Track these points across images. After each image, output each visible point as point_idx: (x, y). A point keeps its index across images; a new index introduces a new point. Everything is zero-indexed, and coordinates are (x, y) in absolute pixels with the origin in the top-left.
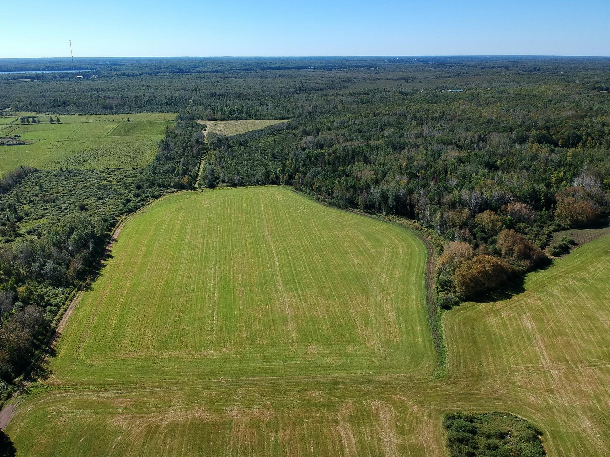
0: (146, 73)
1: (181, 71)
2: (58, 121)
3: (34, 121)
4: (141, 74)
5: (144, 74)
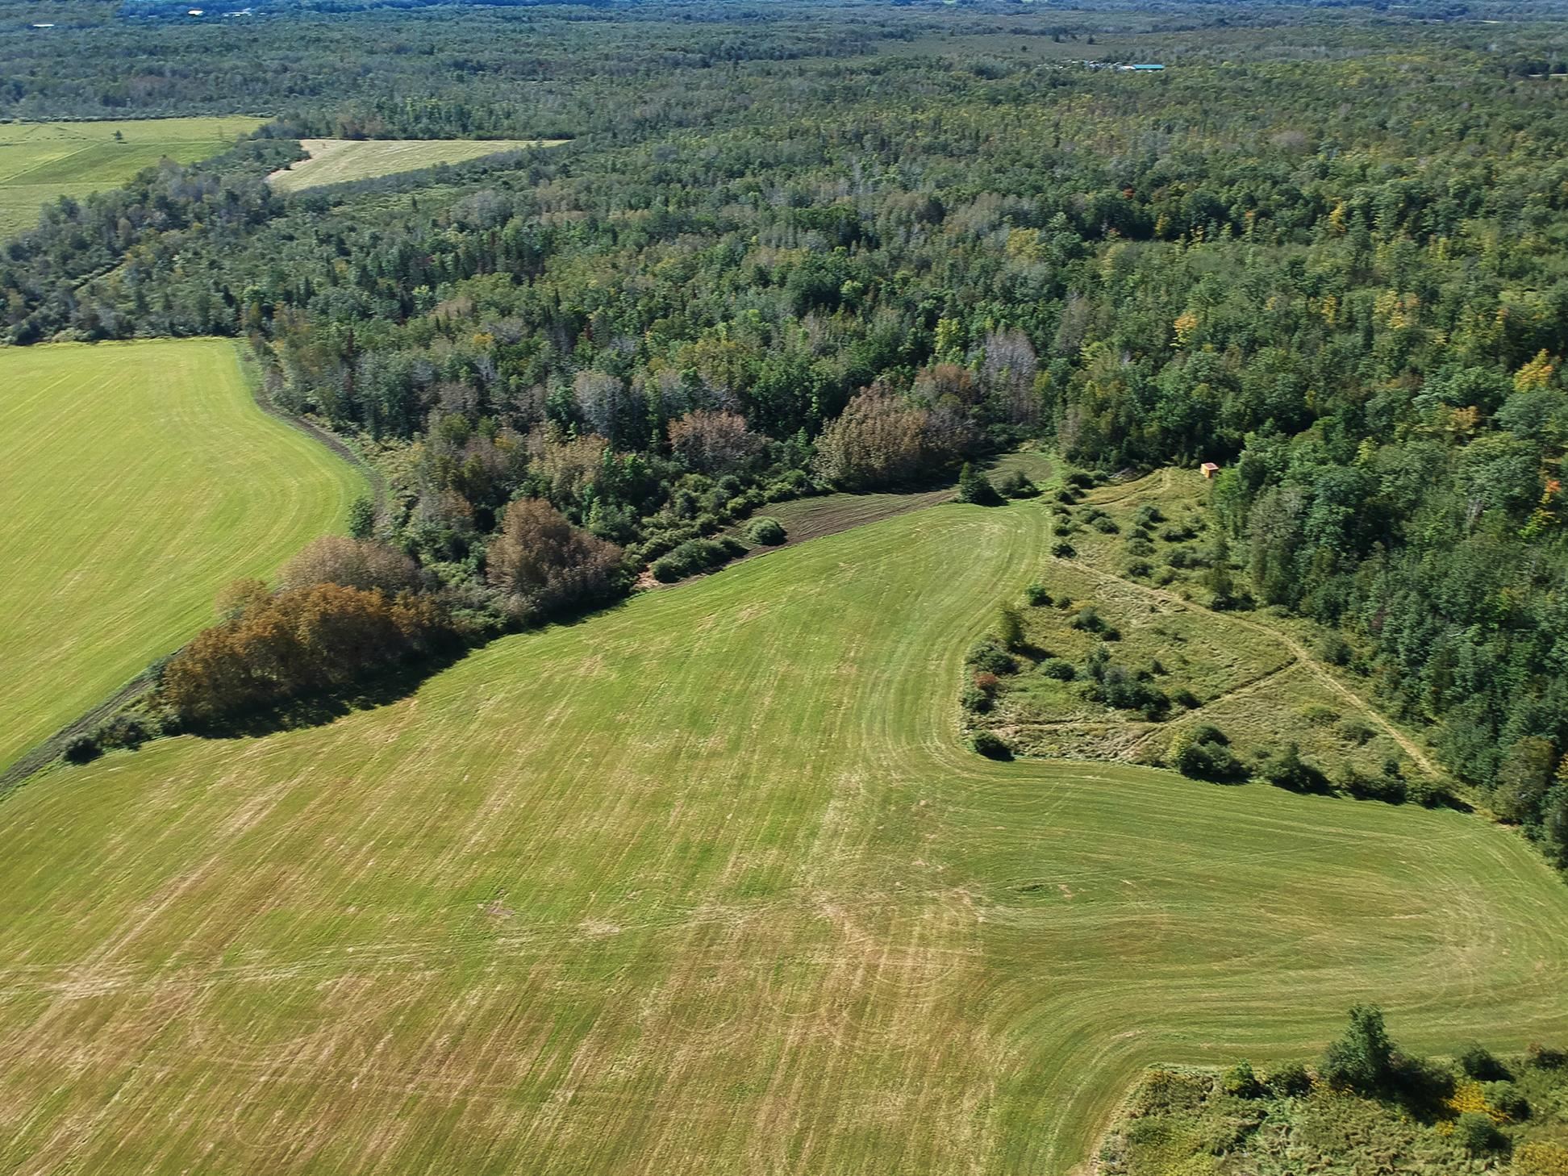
5: (385, 7)
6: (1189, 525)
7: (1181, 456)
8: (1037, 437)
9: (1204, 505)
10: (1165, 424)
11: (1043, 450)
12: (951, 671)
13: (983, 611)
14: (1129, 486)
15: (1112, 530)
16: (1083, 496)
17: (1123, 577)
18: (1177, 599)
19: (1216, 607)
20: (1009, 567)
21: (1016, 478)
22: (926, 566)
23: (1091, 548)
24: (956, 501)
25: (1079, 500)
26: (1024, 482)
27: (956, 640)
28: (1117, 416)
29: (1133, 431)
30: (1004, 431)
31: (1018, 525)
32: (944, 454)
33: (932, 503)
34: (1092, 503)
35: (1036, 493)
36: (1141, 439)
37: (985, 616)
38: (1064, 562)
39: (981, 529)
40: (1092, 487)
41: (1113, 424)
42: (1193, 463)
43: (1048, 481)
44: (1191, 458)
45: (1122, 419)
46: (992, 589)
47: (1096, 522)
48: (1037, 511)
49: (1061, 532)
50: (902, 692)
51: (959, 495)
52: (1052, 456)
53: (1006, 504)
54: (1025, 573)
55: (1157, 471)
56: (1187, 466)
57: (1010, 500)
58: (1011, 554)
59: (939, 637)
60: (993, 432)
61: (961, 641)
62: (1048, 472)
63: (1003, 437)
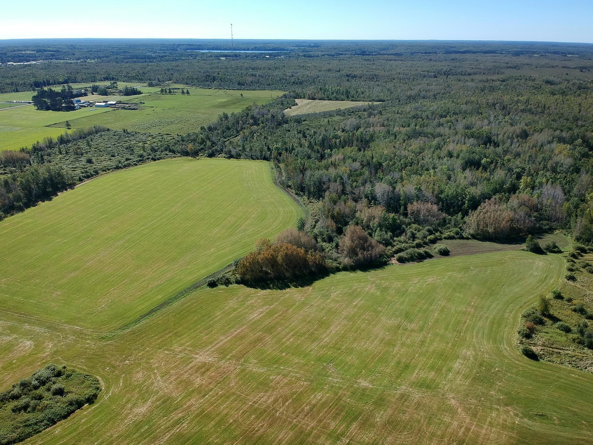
0: (328, 55)
1: (363, 53)
2: (188, 93)
3: (170, 92)
4: (324, 55)
5: (326, 56)
8: (563, 229)
11: (565, 235)
12: (515, 319)
13: (531, 297)
16: (582, 256)
20: (545, 281)
21: (552, 244)
22: (508, 274)
23: (584, 279)
24: (524, 250)
25: (580, 258)
26: (555, 247)
27: (518, 307)
30: (548, 224)
31: (551, 264)
32: (520, 230)
33: (513, 249)
34: (586, 260)
35: (560, 252)
37: (532, 299)
38: (571, 283)
39: (534, 263)
40: (586, 253)
43: (566, 248)
46: (536, 288)
47: (587, 268)
48: (560, 259)
49: (570, 270)
50: (493, 323)
51: (525, 248)
52: (569, 237)
53: (546, 254)
54: (552, 284)
57: (548, 253)
58: (546, 276)
59: (511, 304)
60: (543, 224)
61: (521, 307)
62: (567, 244)
63: (547, 227)
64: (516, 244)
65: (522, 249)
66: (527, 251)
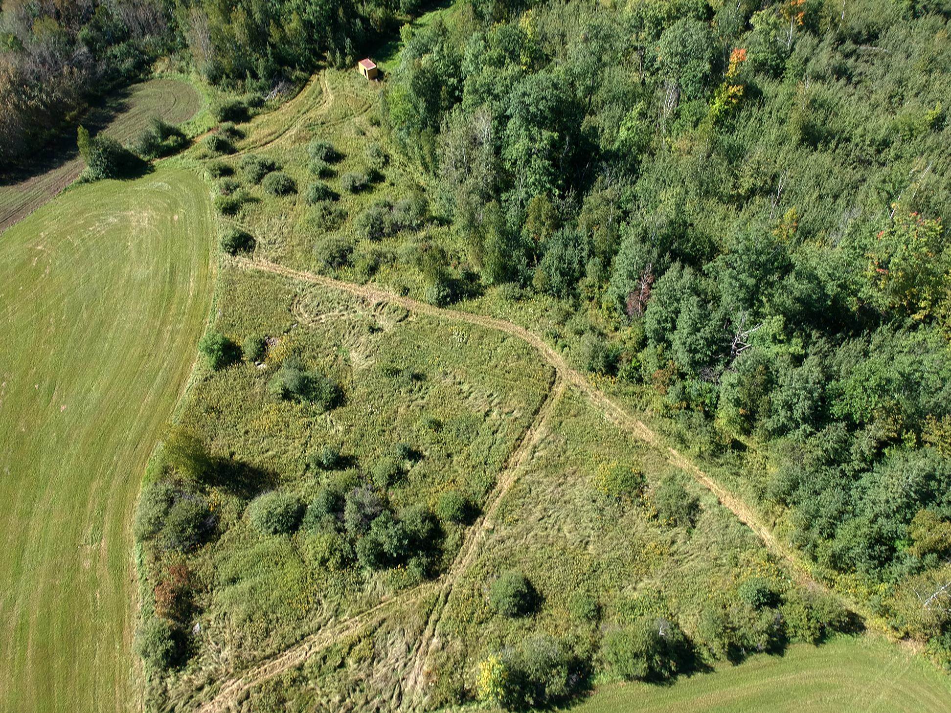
6: (371, 165)
7: (334, 54)
8: (171, 51)
9: (378, 124)
10: (305, 17)
11: (181, 71)
12: (118, 567)
13: (149, 399)
14: (289, 108)
15: (289, 189)
16: (241, 136)
17: (321, 272)
18: (394, 297)
19: (442, 303)
20: (172, 291)
21: (153, 130)
22: (58, 322)
23: (271, 227)
24: (87, 181)
25: (238, 144)
26: (166, 132)
27: (117, 482)
28: (249, 13)
29: (273, 30)
30: (127, 54)
31: (173, 207)
32: (56, 110)
33: (56, 190)
34: (254, 146)
35: (185, 144)
36: (284, 39)
37: (153, 407)
38: (242, 261)
39: (125, 224)
40: (247, 119)
41: (248, 26)
42: (348, 60)
43: (196, 118)
44: (344, 55)
45: (257, 16)
46: (156, 345)
47: (266, 180)
48: (192, 175)
49: (230, 209)
50: (44, 655)
51: (87, 171)
52: (193, 76)
53: (152, 170)
54: (196, 296)
55: (314, 78)
56: (343, 66)
57: (156, 162)
58: (172, 266)
59: (92, 479)
60: (115, 57)
61: (126, 481)
62: (193, 102)
63: (128, 63)
64: (61, 164)
65: (79, 178)
66: (98, 179)
